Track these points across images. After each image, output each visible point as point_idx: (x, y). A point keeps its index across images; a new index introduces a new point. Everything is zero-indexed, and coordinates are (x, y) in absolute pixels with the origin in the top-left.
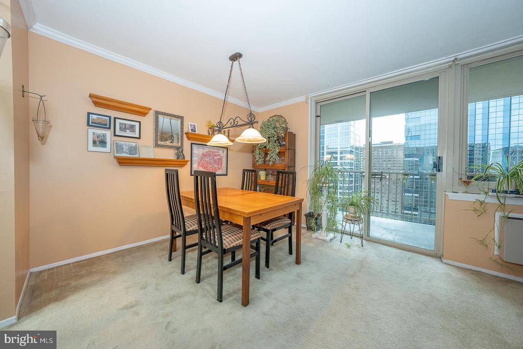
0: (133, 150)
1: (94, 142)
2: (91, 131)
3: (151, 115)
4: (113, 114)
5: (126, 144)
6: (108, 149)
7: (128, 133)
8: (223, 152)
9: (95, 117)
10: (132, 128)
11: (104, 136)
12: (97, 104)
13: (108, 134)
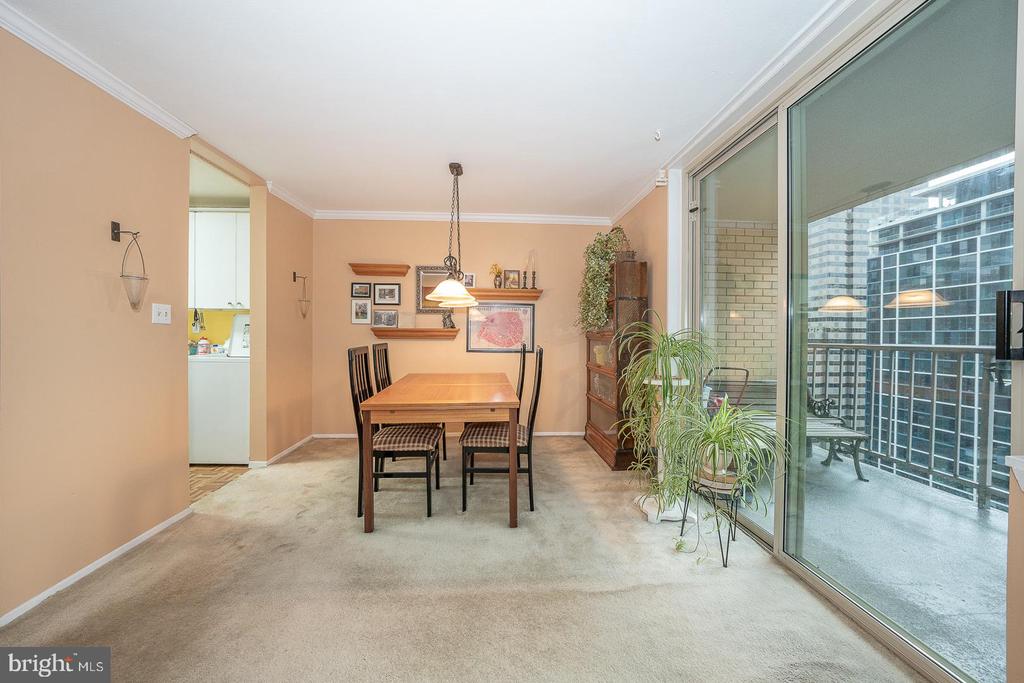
0: (393, 319)
1: (357, 314)
2: (354, 302)
3: (412, 273)
4: (372, 279)
5: (385, 312)
6: (368, 320)
7: (388, 300)
8: (525, 312)
9: (357, 286)
10: (392, 292)
11: (365, 305)
12: (358, 273)
13: (368, 302)
